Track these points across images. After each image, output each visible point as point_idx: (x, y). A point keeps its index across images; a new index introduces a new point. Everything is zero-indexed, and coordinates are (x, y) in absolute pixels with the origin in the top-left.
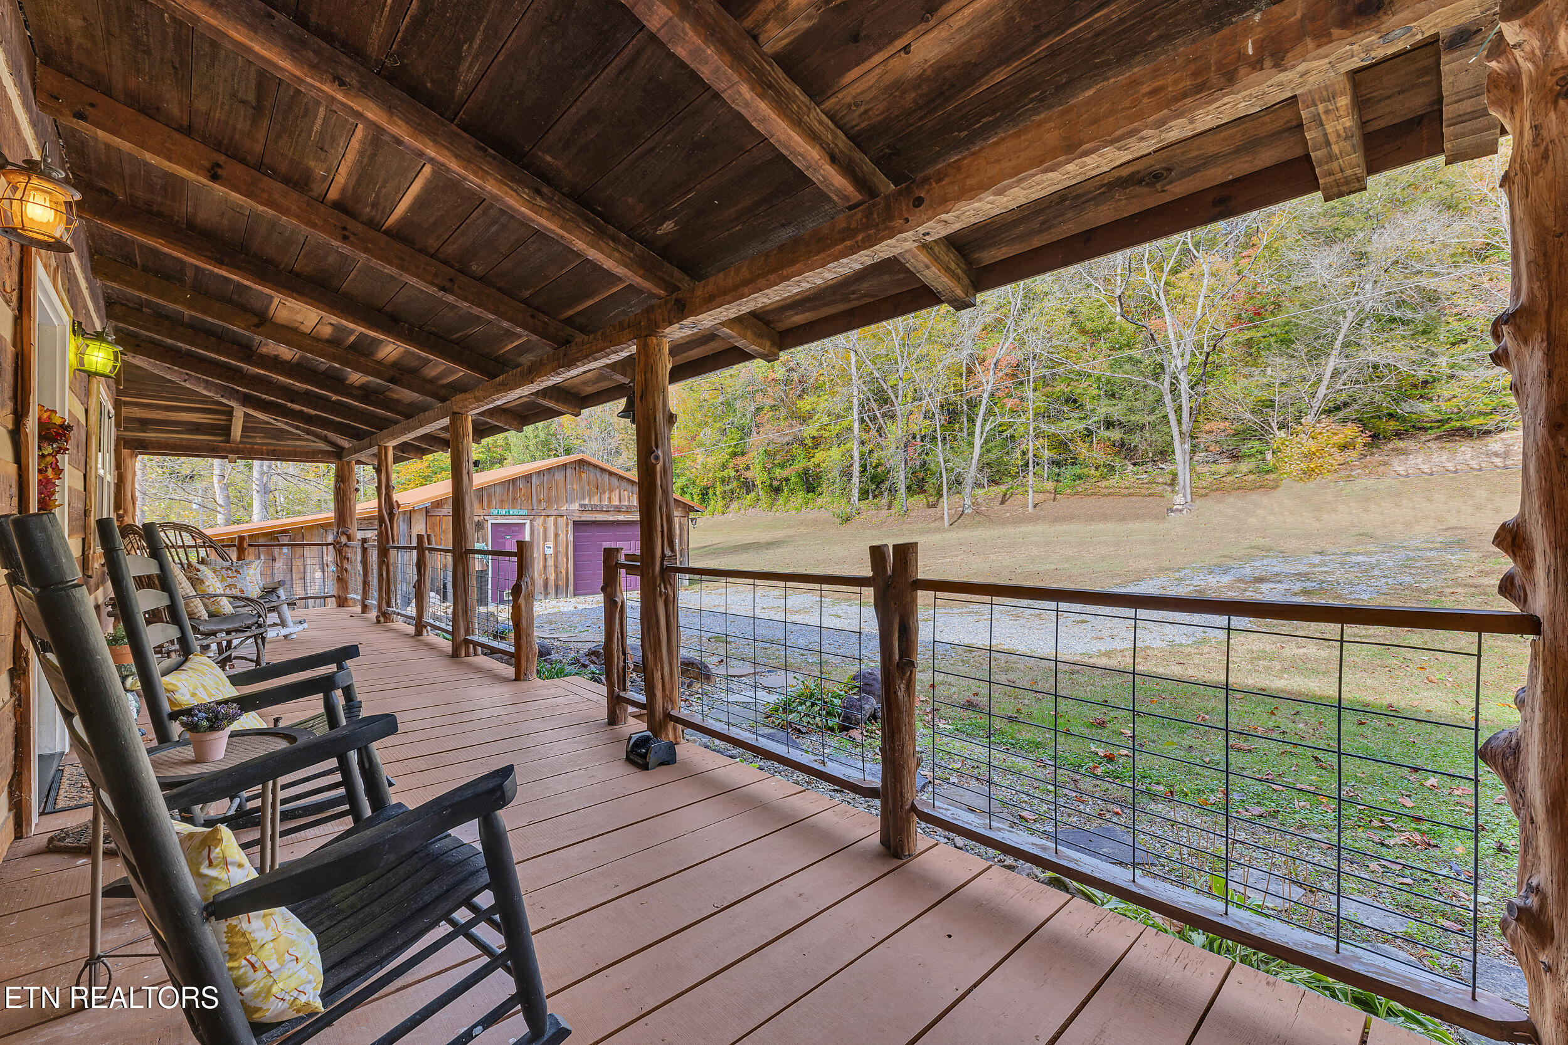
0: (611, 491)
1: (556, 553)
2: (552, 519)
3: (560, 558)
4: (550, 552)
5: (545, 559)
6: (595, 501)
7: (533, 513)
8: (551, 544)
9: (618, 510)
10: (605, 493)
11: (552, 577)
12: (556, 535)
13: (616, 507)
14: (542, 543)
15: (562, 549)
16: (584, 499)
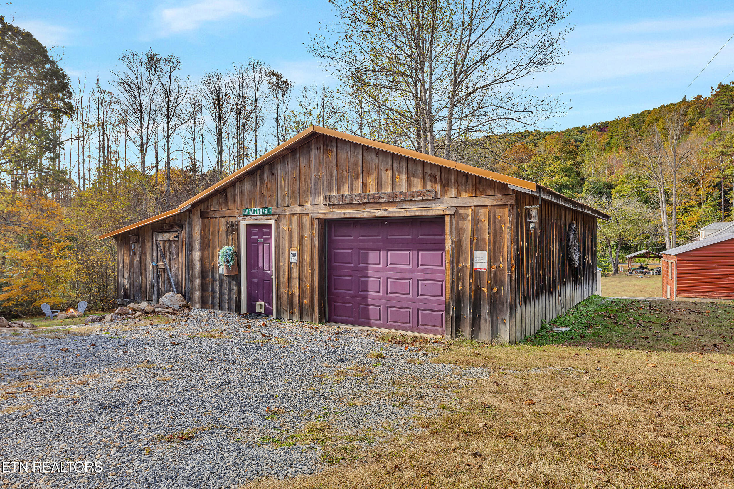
0: (367, 172)
1: (301, 262)
2: (296, 218)
3: (305, 269)
4: (294, 260)
5: (290, 270)
6: (345, 191)
7: (278, 211)
8: (295, 250)
9: (375, 201)
10: (357, 178)
11: (297, 292)
12: (301, 239)
13: (374, 196)
14: (287, 248)
15: (307, 258)
16: (331, 190)
